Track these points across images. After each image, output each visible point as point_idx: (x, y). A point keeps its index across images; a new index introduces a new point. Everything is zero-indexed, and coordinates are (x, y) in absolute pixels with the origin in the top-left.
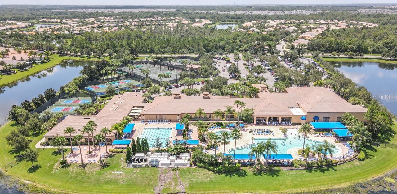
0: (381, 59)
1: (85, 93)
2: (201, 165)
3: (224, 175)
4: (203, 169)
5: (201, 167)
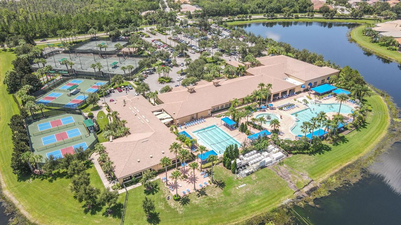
0: (264, 19)
1: (56, 110)
2: (296, 151)
3: (318, 154)
4: (298, 155)
5: (296, 154)
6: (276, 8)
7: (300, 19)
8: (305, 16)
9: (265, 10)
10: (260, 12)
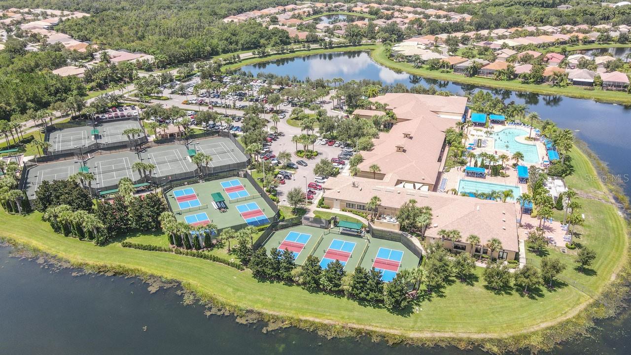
0: (254, 58)
6: (254, 42)
7: (297, 53)
8: (300, 48)
9: (240, 46)
10: (234, 49)
